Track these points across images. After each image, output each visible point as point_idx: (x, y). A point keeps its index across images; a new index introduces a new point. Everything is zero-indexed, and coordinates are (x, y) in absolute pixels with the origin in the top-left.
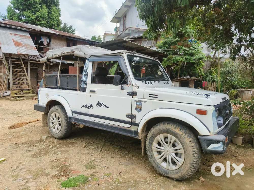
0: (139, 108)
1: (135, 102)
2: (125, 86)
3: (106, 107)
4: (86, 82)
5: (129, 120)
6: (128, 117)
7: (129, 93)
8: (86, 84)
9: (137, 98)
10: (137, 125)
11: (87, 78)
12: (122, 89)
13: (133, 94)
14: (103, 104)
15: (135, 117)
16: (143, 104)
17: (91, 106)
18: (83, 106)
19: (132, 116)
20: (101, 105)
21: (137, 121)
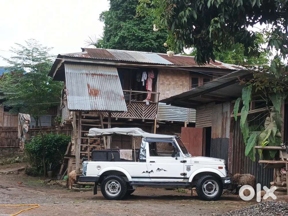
0: (189, 169)
1: (186, 166)
2: (178, 158)
3: (165, 170)
4: (145, 156)
5: (183, 176)
6: (182, 175)
7: (181, 161)
8: (145, 157)
9: (187, 164)
10: (188, 179)
11: (145, 153)
12: (176, 159)
13: (184, 162)
14: (162, 169)
15: (186, 174)
16: (191, 167)
17: (152, 171)
18: (144, 172)
19: (184, 174)
20: (161, 170)
21: (188, 176)
